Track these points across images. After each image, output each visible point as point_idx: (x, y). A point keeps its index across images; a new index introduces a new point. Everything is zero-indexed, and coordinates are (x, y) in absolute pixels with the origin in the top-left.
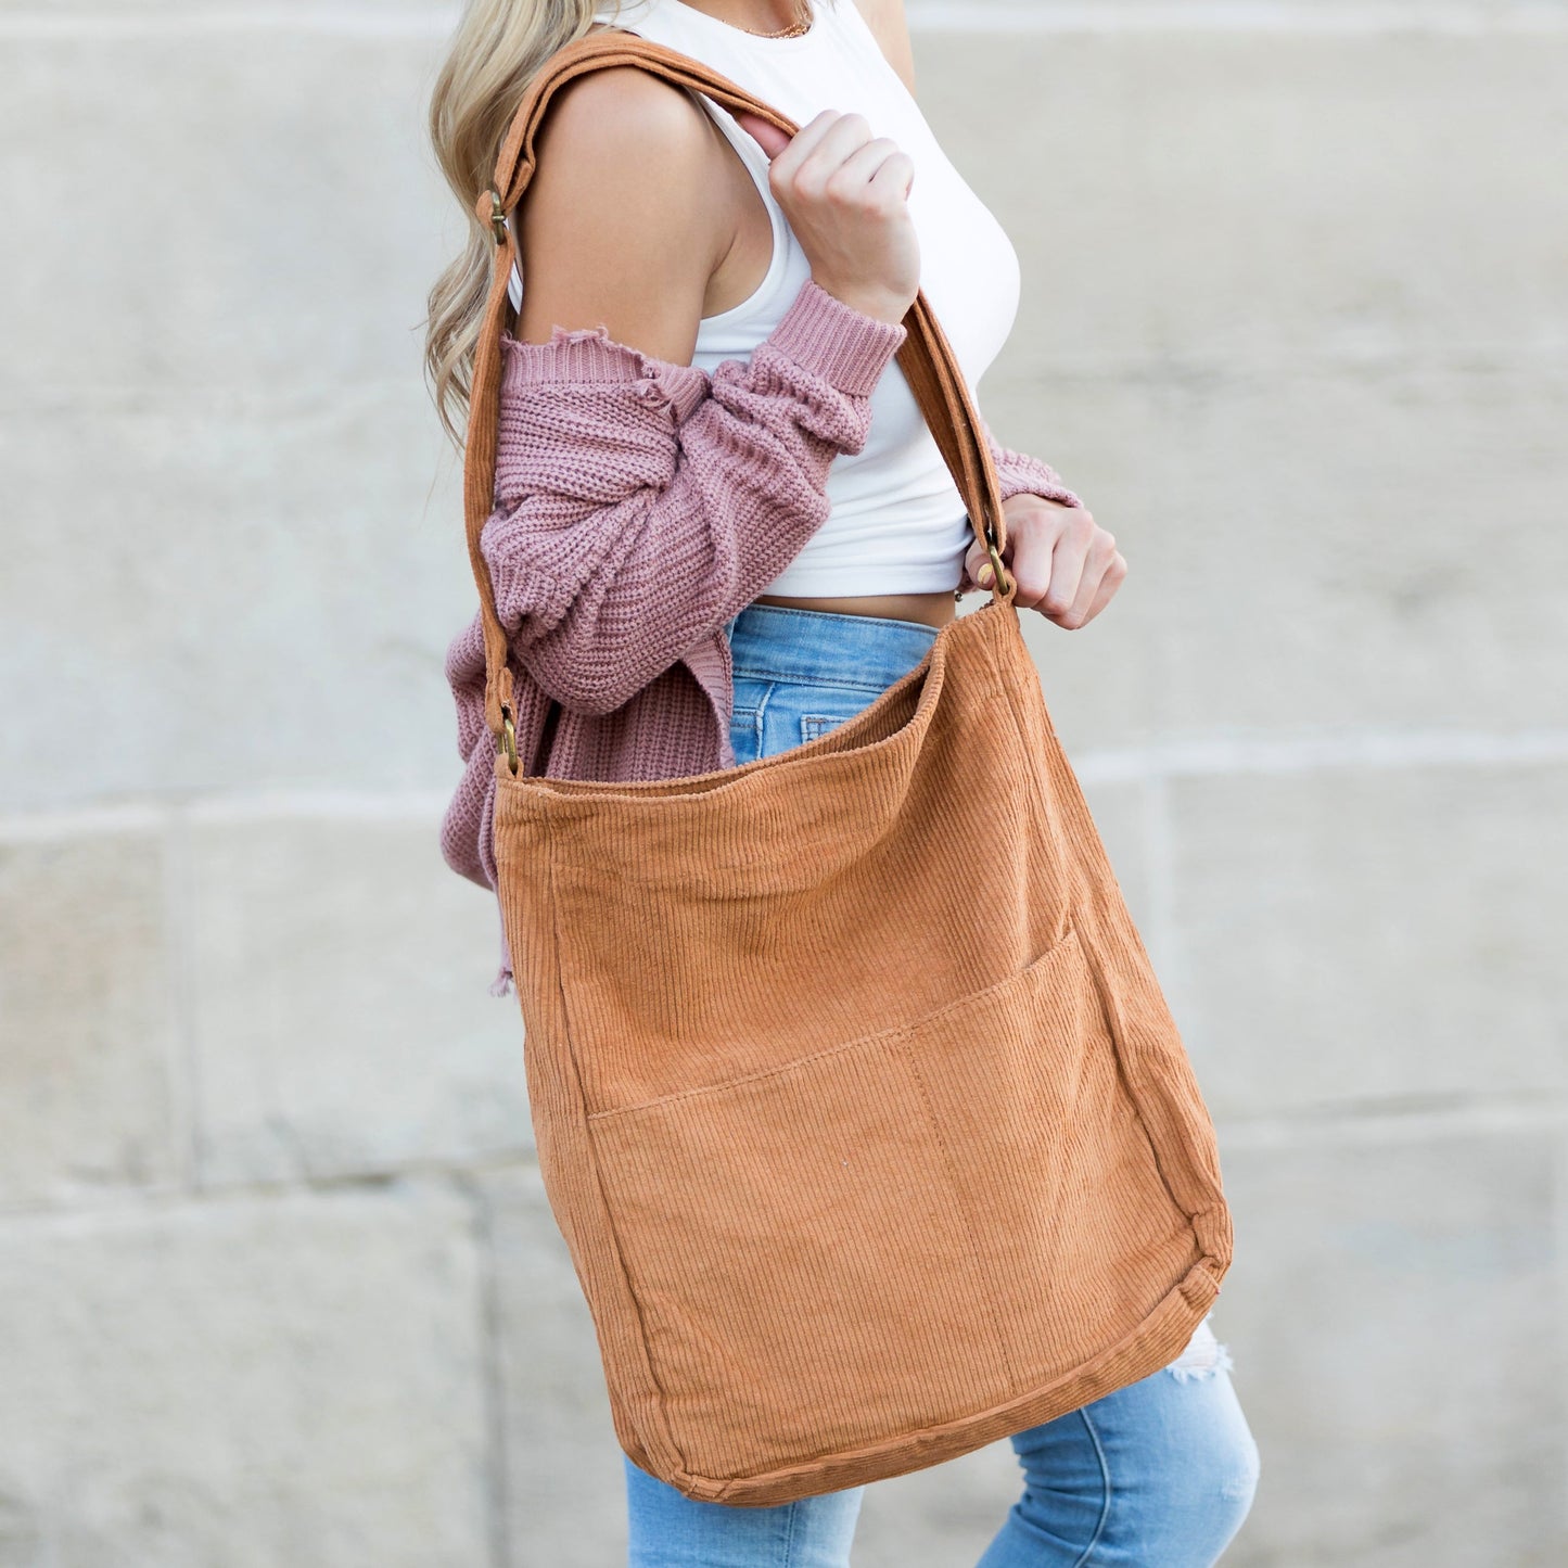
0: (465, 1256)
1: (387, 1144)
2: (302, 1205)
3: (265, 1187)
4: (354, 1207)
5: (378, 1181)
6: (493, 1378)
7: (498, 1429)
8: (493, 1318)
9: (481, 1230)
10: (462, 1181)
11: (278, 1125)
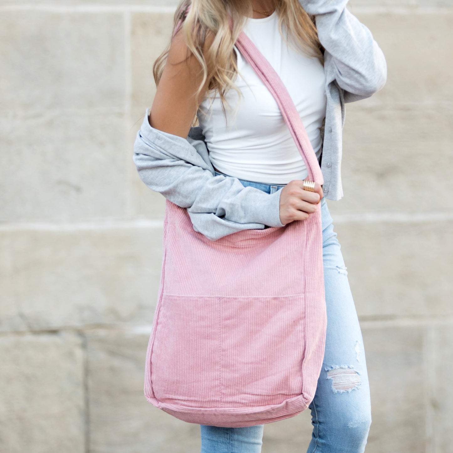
0: (79, 353)
1: (55, 322)
2: (29, 338)
3: (18, 333)
4: (45, 339)
5: (54, 332)
6: (86, 388)
7: (87, 402)
8: (87, 371)
9: (84, 346)
10: (80, 333)
11: (22, 316)
